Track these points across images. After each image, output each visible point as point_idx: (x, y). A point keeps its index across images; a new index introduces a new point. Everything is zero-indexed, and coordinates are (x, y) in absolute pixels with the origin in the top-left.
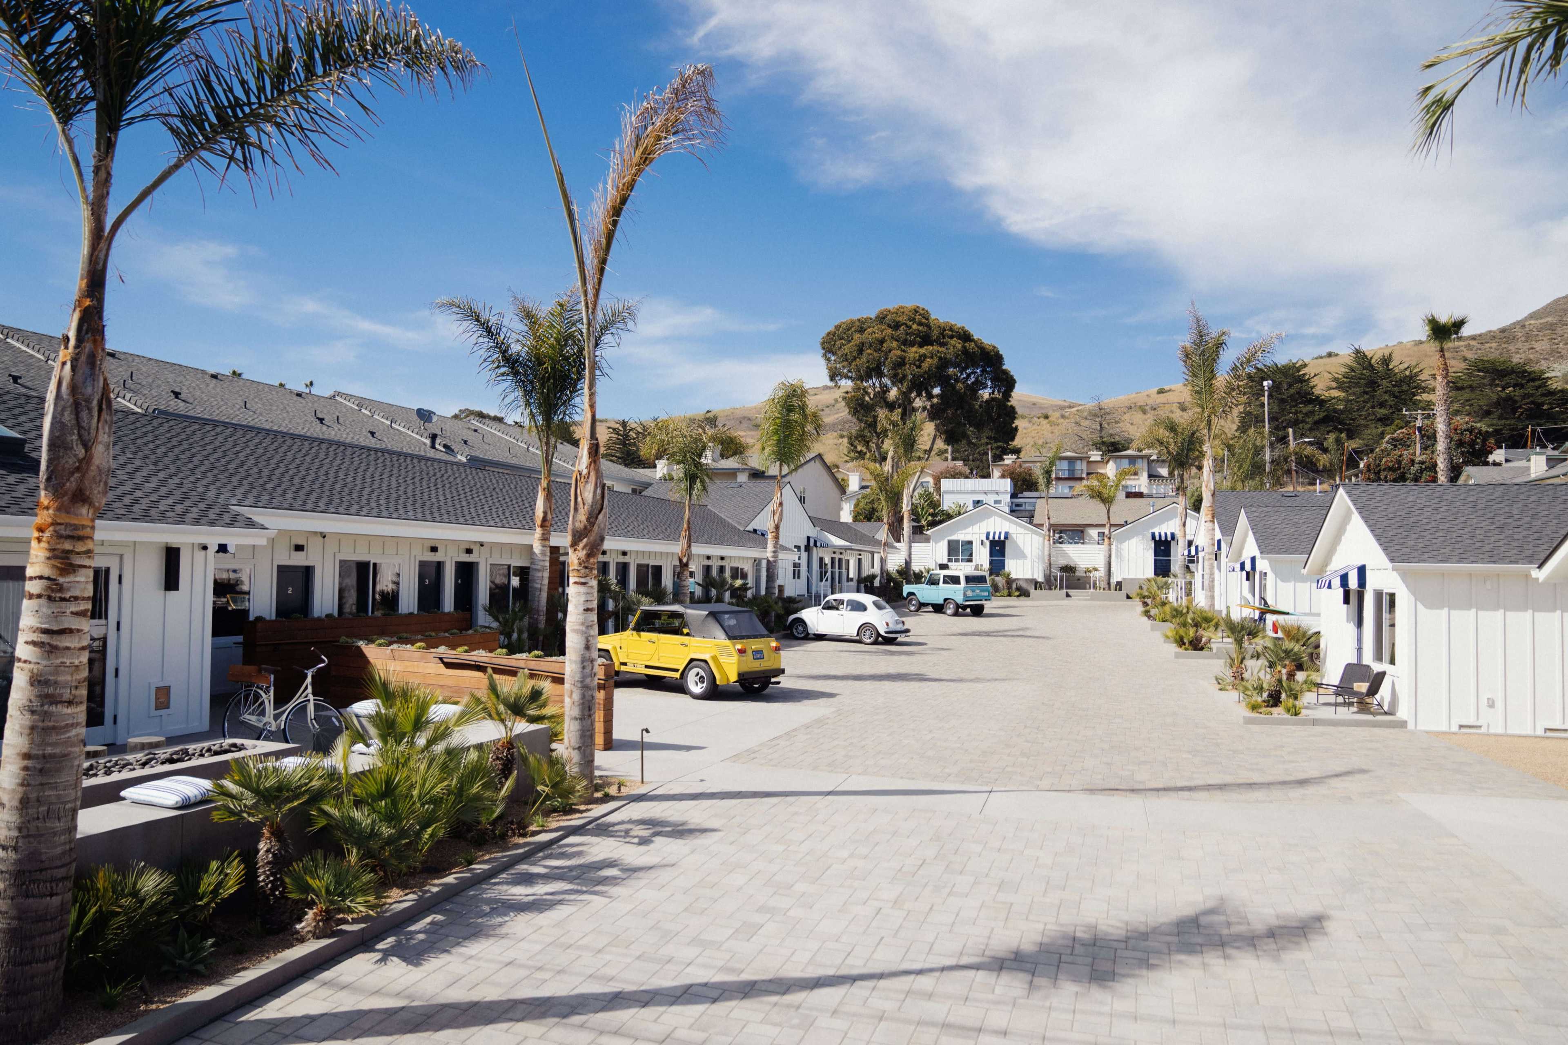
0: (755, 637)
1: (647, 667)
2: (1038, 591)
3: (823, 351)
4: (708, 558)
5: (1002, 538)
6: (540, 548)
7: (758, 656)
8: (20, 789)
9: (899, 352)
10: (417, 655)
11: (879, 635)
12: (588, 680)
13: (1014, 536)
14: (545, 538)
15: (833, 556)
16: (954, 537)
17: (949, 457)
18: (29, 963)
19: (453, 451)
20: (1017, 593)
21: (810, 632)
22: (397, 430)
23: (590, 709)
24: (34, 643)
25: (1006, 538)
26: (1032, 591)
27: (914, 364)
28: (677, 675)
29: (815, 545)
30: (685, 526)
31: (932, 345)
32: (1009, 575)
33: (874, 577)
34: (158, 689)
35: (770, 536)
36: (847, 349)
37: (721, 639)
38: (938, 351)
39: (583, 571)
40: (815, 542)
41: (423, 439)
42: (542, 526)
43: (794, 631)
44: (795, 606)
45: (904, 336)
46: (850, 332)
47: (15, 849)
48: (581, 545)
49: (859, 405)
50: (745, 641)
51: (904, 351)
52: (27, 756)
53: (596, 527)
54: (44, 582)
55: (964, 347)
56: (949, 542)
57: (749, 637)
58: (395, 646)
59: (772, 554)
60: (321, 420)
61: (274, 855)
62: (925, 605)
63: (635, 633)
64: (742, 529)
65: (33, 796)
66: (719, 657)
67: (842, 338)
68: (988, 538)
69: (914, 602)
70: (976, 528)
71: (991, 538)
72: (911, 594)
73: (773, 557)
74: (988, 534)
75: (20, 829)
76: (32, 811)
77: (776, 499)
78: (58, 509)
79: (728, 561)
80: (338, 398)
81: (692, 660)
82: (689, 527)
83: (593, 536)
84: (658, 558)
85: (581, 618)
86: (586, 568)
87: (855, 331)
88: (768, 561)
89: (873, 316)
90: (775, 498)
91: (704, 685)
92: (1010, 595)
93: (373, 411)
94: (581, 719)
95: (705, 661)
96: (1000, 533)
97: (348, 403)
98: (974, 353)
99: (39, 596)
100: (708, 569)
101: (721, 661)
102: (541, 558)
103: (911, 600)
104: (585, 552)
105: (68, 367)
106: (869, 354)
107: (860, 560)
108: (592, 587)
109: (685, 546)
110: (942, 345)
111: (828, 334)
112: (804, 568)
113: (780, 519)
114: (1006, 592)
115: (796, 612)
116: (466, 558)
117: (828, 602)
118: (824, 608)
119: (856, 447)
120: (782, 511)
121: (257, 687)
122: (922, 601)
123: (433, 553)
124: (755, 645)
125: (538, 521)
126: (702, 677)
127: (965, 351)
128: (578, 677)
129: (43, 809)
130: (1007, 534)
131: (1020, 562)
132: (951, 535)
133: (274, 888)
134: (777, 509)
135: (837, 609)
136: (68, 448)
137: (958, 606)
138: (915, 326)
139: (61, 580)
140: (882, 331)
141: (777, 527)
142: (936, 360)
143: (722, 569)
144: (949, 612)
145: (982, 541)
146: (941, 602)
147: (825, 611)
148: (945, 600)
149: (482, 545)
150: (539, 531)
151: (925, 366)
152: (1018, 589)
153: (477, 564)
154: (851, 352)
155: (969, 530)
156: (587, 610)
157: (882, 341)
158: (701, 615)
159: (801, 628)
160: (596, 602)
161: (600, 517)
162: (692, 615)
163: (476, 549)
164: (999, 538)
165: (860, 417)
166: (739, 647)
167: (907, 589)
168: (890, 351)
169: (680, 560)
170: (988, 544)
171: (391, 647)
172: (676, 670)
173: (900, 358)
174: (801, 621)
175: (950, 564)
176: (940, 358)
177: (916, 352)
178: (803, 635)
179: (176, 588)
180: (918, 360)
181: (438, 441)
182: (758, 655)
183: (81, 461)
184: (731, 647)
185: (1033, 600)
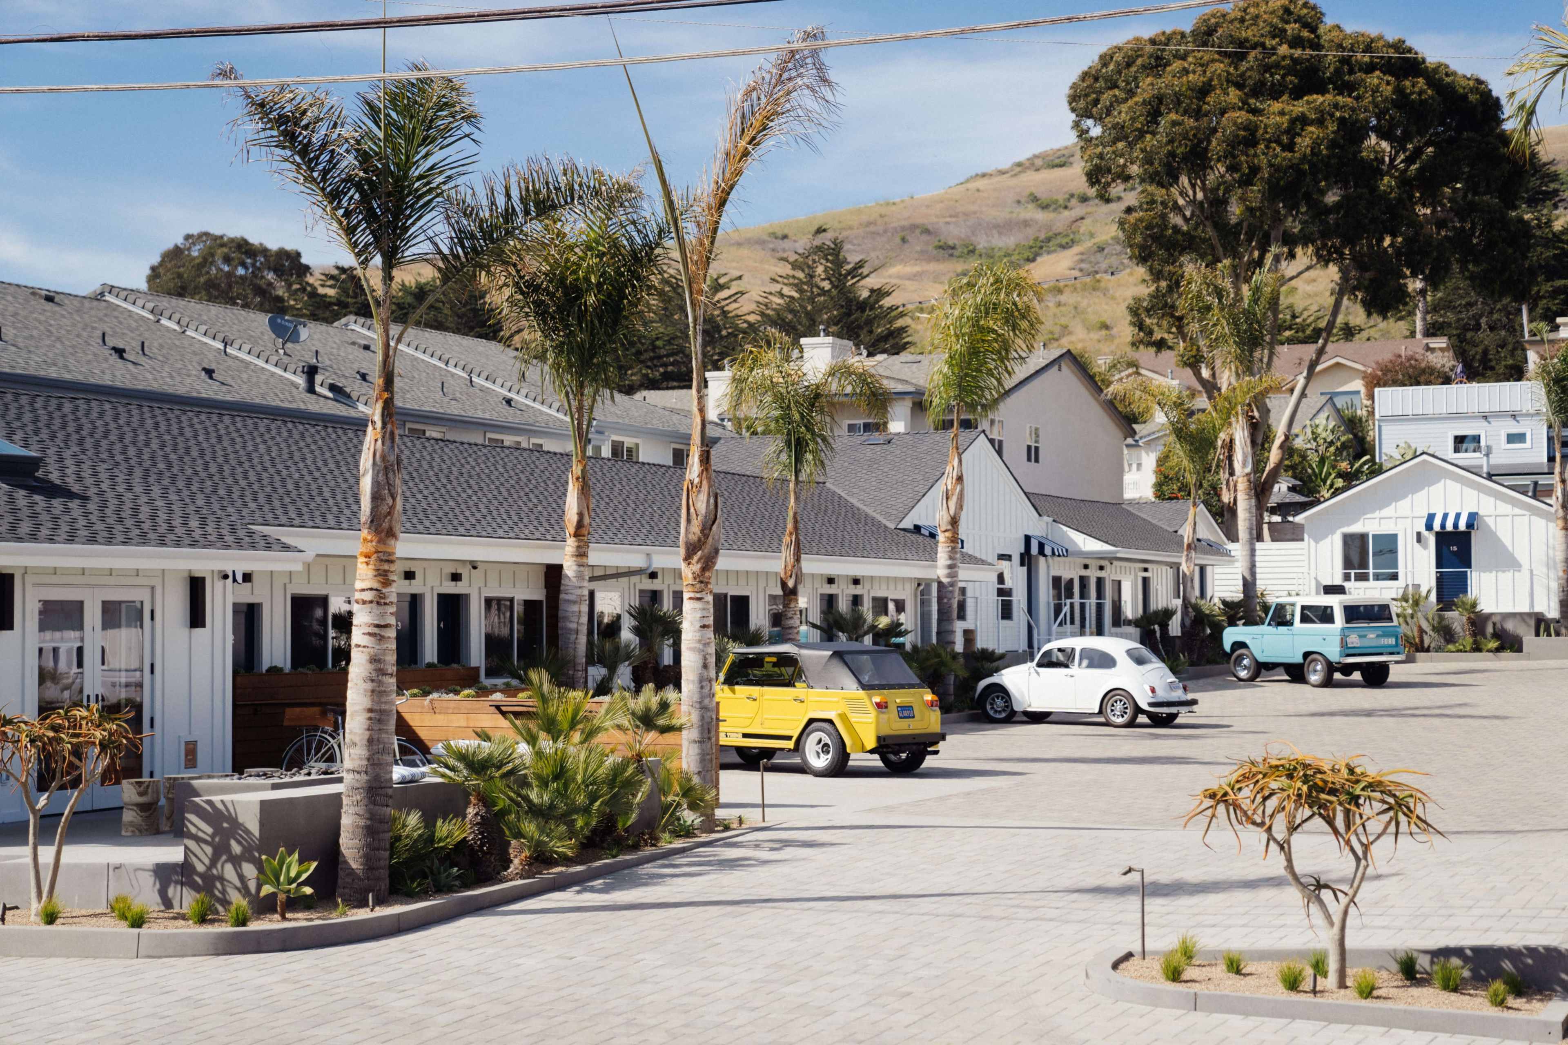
0: (901, 687)
1: (745, 736)
2: (1543, 638)
3: (1073, 116)
4: (831, 581)
5: (1462, 526)
6: (575, 568)
7: (906, 713)
8: (368, 733)
9: (1242, 116)
10: (467, 705)
11: (1138, 710)
12: (707, 701)
13: (1490, 521)
14: (581, 554)
15: (1084, 573)
16: (1357, 528)
17: (1419, 325)
18: (378, 849)
19: (348, 396)
20: (1493, 644)
21: (1016, 708)
22: (236, 358)
23: (709, 731)
24: (369, 634)
25: (1470, 525)
26: (1529, 640)
27: (1278, 142)
28: (790, 745)
29: (1041, 551)
30: (790, 526)
31: (1323, 91)
32: (1474, 605)
33: (1168, 614)
34: (187, 743)
35: (941, 538)
36: (1122, 114)
37: (852, 689)
38: (1336, 106)
39: (698, 586)
40: (1041, 546)
41: (289, 376)
42: (576, 535)
43: (988, 707)
44: (995, 664)
45: (1256, 76)
46: (1133, 69)
47: (366, 772)
48: (696, 558)
49: (1155, 238)
50: (885, 691)
51: (1255, 111)
52: (370, 710)
53: (710, 539)
54: (374, 592)
55: (1399, 91)
56: (1348, 539)
57: (891, 687)
58: (435, 695)
59: (947, 571)
60: (120, 352)
61: (482, 817)
62: (1270, 667)
63: (726, 687)
64: (892, 526)
65: (375, 737)
66: (850, 716)
67: (1115, 86)
68: (1429, 527)
69: (1246, 662)
70: (1403, 506)
71: (1437, 526)
72: (1239, 645)
73: (949, 576)
74: (1431, 517)
75: (368, 760)
76: (375, 747)
77: (951, 470)
78: (379, 542)
79: (867, 586)
80: (108, 297)
81: (811, 721)
82: (796, 528)
83: (707, 549)
84: (743, 581)
85: (698, 635)
86: (701, 582)
87: (1144, 67)
88: (940, 583)
89: (1187, 28)
90: (949, 469)
91: (830, 756)
92: (1477, 649)
93: (184, 322)
94: (700, 742)
95: (830, 721)
96: (1458, 516)
97: (131, 308)
98: (1422, 102)
99: (371, 602)
100: (830, 601)
101: (853, 720)
102: (577, 584)
103: (1240, 658)
104: (699, 566)
105: (380, 442)
106: (1174, 123)
107: (1145, 581)
108: (708, 602)
109: (791, 560)
110: (1346, 88)
111: (1085, 76)
112: (1019, 599)
113: (960, 506)
114: (1469, 641)
115: (991, 675)
116: (451, 588)
117: (1048, 653)
118: (1039, 665)
119: (1151, 333)
120: (962, 491)
121: (323, 732)
122: (1261, 659)
123: (407, 582)
124: (900, 697)
125: (571, 528)
126: (826, 745)
127: (1401, 100)
128: (696, 698)
129: (381, 746)
130: (1473, 516)
131: (1506, 577)
132: (1349, 525)
133: (482, 845)
134: (954, 489)
135: (1067, 666)
136: (383, 499)
137: (1331, 668)
138: (1284, 49)
139: (384, 590)
140: (1204, 66)
141: (954, 522)
142: (1332, 127)
143: (856, 600)
144: (1314, 678)
145: (1419, 534)
146: (1299, 659)
147: (1042, 670)
148: (1306, 655)
149: (475, 568)
150: (571, 543)
151: (1304, 143)
152: (1496, 635)
153: (467, 597)
154: (1133, 119)
155: (1387, 511)
156: (704, 627)
157: (1204, 91)
158: (821, 657)
159: (999, 703)
160: (712, 618)
161: (715, 527)
162: (810, 657)
163: (464, 571)
164: (1456, 525)
165: (1157, 266)
166: (877, 699)
167: (1231, 635)
168: (1223, 112)
169: (784, 584)
170: (1431, 540)
171: (431, 697)
172: (789, 738)
173: (1245, 128)
174: (1001, 690)
175: (1347, 585)
176: (1342, 120)
177: (1282, 113)
178: (1003, 715)
179: (203, 625)
180: (1288, 131)
181: (318, 378)
182: (905, 711)
183: (390, 508)
184: (868, 700)
185: (1529, 658)
